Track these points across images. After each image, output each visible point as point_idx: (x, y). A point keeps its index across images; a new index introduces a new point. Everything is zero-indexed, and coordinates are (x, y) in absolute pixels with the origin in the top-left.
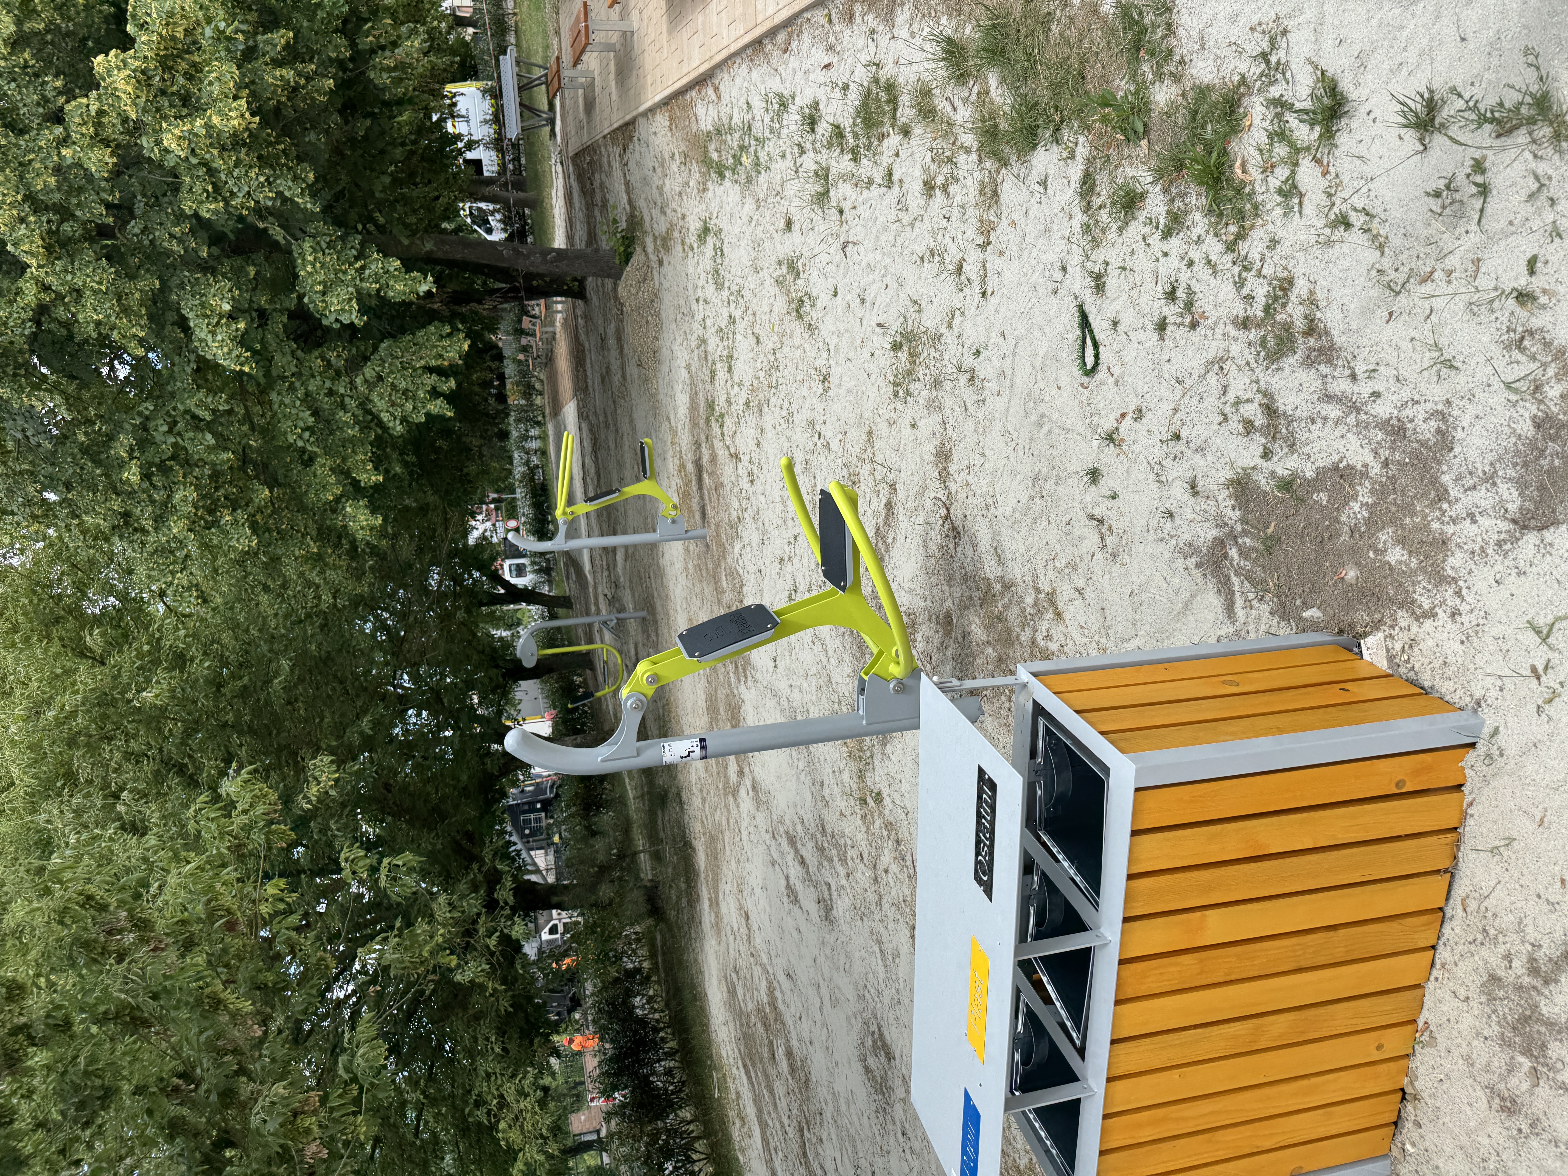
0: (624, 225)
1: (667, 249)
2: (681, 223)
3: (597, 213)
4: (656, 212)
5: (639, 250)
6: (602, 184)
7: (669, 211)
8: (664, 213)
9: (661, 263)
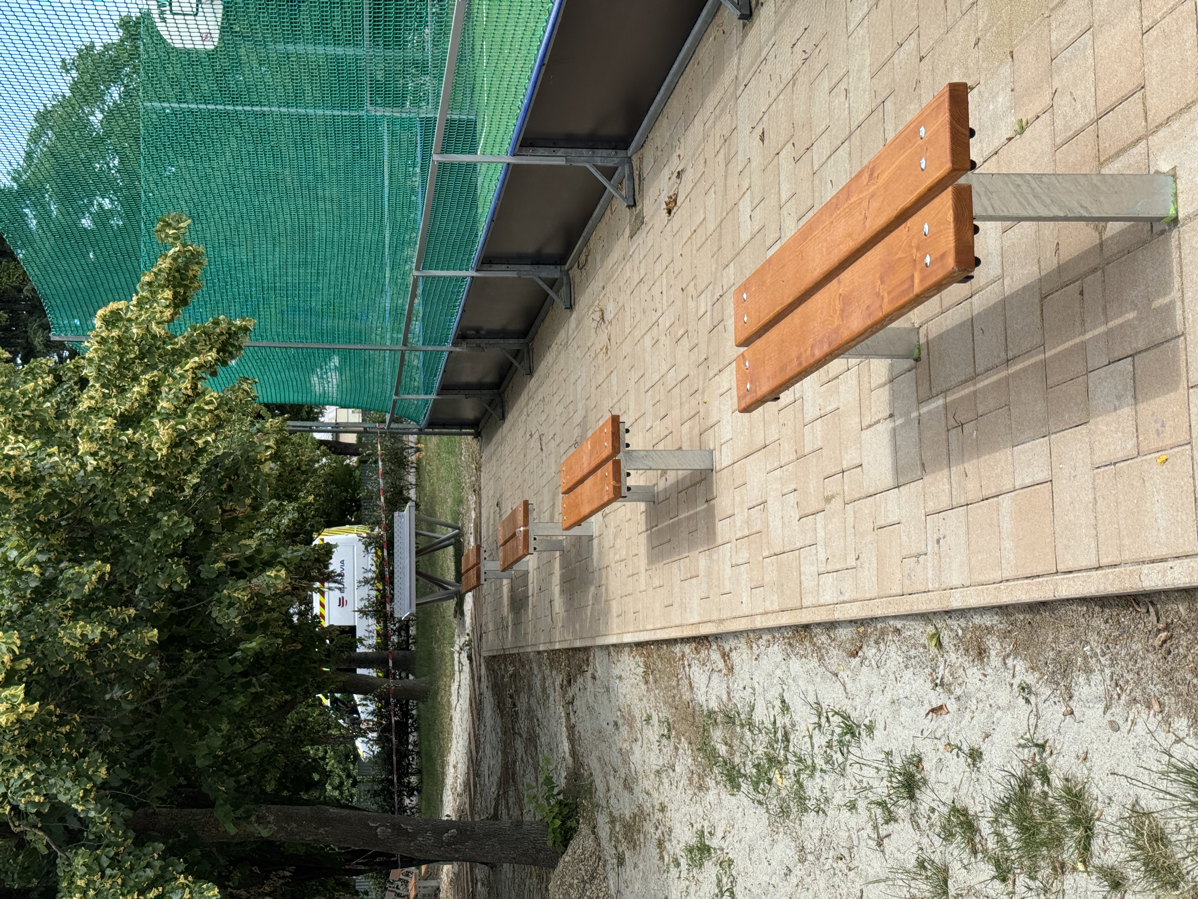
0: (561, 782)
1: (634, 845)
2: (658, 815)
3: (519, 745)
4: (616, 785)
5: (584, 829)
6: (530, 710)
7: (637, 790)
8: (631, 790)
9: (621, 861)
